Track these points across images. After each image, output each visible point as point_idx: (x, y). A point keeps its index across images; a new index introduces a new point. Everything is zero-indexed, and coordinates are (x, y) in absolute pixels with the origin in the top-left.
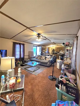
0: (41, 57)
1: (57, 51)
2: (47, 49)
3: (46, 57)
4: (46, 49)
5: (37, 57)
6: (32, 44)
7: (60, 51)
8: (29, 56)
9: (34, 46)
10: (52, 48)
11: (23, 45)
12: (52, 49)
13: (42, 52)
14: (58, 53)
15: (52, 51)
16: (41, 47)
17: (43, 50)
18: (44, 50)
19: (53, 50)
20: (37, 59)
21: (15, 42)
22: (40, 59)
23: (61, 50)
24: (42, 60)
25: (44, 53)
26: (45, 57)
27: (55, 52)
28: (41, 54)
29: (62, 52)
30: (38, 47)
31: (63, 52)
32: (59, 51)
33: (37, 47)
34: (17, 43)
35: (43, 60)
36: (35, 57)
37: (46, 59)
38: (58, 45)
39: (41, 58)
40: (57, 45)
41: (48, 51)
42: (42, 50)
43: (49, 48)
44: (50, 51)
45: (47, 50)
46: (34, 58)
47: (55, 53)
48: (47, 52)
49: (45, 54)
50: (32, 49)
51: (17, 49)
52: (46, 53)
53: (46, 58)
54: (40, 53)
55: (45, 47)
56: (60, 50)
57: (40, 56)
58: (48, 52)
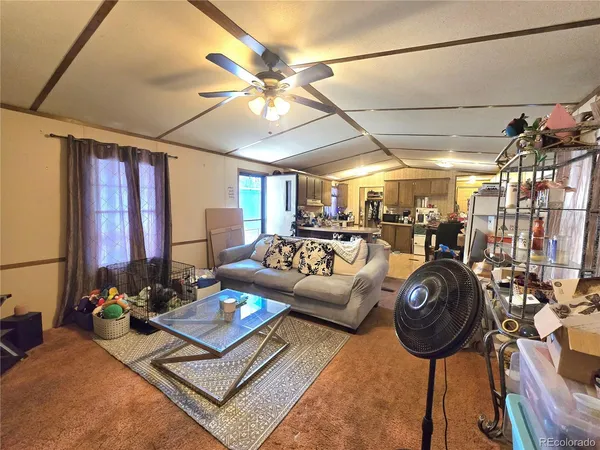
0: (295, 250)
1: (396, 205)
2: (334, 191)
3: (333, 253)
4: (326, 195)
5: (269, 254)
6: (227, 154)
7: (416, 199)
8: (208, 240)
9: (242, 172)
10: (362, 183)
11: (160, 161)
12: (366, 191)
13: (299, 215)
14: (406, 214)
15: (363, 205)
16: (292, 178)
17: (310, 202)
18: (314, 198)
19: (372, 200)
20: (266, 266)
21: (78, 136)
22: (290, 264)
23: (422, 198)
24: (305, 270)
25: (313, 215)
26: (325, 247)
27: (384, 210)
28: (294, 226)
29: (430, 206)
30: (271, 181)
31: (436, 211)
32: (410, 202)
33: (263, 176)
34: (106, 151)
35: (313, 272)
36: (253, 247)
37: (330, 263)
38: (405, 166)
39: (297, 260)
40: (397, 164)
41: (342, 205)
42: (303, 197)
43: (342, 186)
44: (355, 206)
45: (334, 199)
46: (246, 254)
47: (387, 217)
48: (331, 210)
49: (323, 225)
50: (233, 193)
51: (103, 194)
52: (326, 217)
53: (331, 254)
54: (291, 216)
55: (318, 180)
56: (418, 192)
57: (285, 243)
58: (337, 210)
